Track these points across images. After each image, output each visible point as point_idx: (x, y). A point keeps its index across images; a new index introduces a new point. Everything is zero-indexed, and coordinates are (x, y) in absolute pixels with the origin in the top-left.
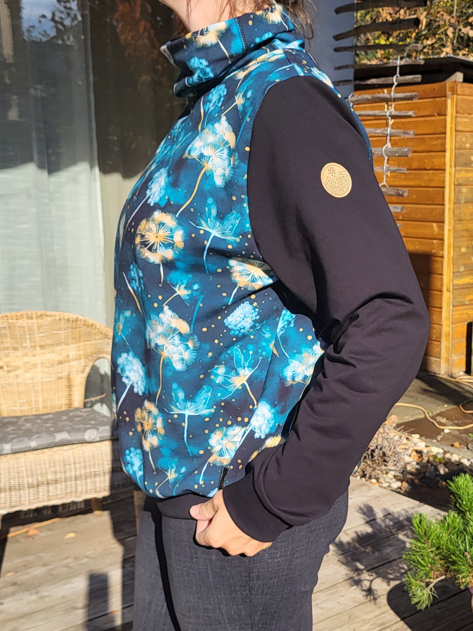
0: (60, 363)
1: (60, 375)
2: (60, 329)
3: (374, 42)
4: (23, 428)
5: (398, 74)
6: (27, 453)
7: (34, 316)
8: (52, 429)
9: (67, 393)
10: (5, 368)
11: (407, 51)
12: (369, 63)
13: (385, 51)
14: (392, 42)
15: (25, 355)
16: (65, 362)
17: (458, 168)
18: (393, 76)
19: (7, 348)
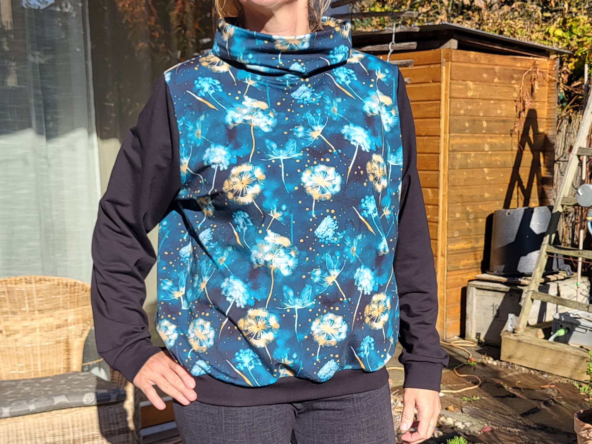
0: (59, 327)
1: (58, 339)
2: (58, 294)
3: (370, 10)
4: (22, 391)
5: (393, 41)
6: (26, 417)
7: (33, 281)
8: (50, 393)
9: (65, 357)
10: (4, 332)
11: (402, 18)
12: (364, 30)
13: (380, 18)
14: (387, 10)
15: (25, 319)
16: (63, 326)
17: (453, 134)
18: (388, 43)
19: (6, 313)
